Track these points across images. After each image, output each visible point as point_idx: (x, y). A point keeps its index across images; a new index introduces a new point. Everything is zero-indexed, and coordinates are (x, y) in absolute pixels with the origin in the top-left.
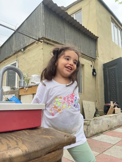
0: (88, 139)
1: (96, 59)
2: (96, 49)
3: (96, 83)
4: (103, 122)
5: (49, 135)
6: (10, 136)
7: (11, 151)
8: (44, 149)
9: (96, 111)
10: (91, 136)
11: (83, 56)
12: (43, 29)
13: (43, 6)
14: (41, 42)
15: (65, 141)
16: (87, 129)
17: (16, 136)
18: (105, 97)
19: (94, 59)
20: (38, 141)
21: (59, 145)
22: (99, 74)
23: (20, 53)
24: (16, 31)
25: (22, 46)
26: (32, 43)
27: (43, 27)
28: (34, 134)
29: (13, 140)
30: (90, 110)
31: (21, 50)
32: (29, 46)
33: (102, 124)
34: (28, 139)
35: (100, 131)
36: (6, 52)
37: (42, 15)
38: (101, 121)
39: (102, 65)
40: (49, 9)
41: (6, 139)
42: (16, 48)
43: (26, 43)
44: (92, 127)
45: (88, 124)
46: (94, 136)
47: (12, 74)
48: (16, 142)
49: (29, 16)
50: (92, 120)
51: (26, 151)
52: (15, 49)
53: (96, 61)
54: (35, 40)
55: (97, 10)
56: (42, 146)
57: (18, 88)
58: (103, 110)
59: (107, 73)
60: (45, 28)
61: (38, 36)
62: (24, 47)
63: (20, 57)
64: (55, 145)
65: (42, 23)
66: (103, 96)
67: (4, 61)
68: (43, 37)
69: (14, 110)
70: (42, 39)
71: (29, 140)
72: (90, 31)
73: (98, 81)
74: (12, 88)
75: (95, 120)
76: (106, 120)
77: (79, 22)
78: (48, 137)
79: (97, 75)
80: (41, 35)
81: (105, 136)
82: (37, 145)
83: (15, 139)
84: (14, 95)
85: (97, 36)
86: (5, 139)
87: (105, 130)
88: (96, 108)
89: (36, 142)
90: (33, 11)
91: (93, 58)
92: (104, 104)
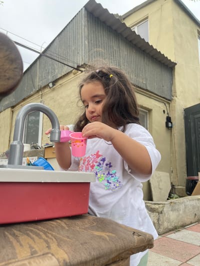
0: (161, 237)
1: (173, 99)
2: (172, 82)
3: (171, 141)
4: (185, 208)
5: (104, 231)
6: (34, 230)
7: (37, 261)
8: (98, 258)
9: (172, 189)
10: (165, 231)
11: (151, 95)
12: (85, 50)
13: (85, 13)
14: (82, 71)
15: (136, 244)
16: (158, 220)
17: (46, 230)
18: (187, 165)
19: (169, 100)
20: (86, 243)
21: (125, 251)
22: (176, 125)
23: (47, 90)
24: (43, 55)
25: (51, 78)
26: (67, 73)
27: (85, 47)
28: (78, 228)
29: (40, 238)
30: (161, 187)
31: (48, 85)
32: (61, 78)
33: (185, 211)
34: (68, 237)
35: (180, 224)
36: (25, 89)
37: (83, 27)
38: (182, 207)
39: (183, 111)
40: (95, 18)
41: (28, 235)
42: (42, 82)
43: (57, 74)
44: (166, 216)
45: (160, 210)
46: (170, 232)
47: (32, 125)
48: (47, 242)
49: (63, 31)
50: (167, 204)
51: (64, 260)
52: (39, 83)
53: (172, 104)
54: (72, 69)
55: (173, 19)
56: (95, 253)
57: (42, 147)
58: (185, 188)
59: (192, 124)
60: (89, 49)
61: (77, 61)
62: (53, 80)
63: (47, 96)
64: (117, 250)
65: (83, 41)
66: (184, 164)
67: (22, 103)
68: (84, 64)
69: (43, 182)
70: (82, 66)
71: (68, 240)
72: (162, 53)
73: (176, 137)
74: (33, 146)
75: (172, 204)
76: (191, 205)
77: (143, 39)
78: (103, 234)
79: (174, 127)
80: (81, 60)
81: (190, 232)
82: (86, 249)
83: (44, 236)
84: (37, 157)
85: (174, 62)
86: (26, 237)
87: (189, 223)
88: (172, 183)
89: (82, 244)
90: (70, 23)
91: (166, 99)
92: (186, 177)
